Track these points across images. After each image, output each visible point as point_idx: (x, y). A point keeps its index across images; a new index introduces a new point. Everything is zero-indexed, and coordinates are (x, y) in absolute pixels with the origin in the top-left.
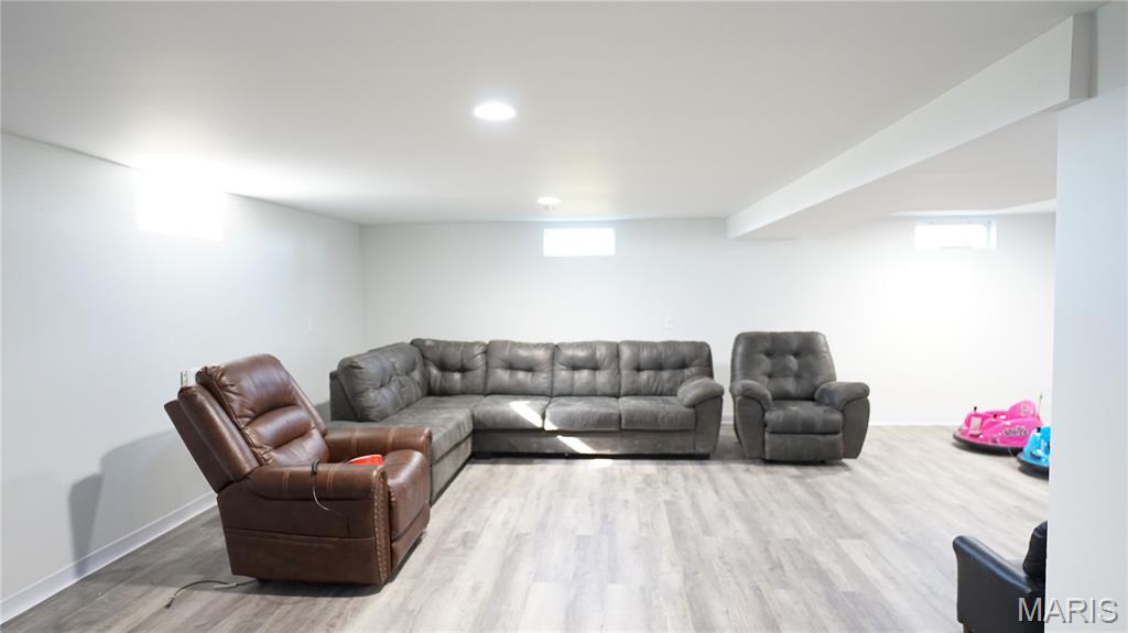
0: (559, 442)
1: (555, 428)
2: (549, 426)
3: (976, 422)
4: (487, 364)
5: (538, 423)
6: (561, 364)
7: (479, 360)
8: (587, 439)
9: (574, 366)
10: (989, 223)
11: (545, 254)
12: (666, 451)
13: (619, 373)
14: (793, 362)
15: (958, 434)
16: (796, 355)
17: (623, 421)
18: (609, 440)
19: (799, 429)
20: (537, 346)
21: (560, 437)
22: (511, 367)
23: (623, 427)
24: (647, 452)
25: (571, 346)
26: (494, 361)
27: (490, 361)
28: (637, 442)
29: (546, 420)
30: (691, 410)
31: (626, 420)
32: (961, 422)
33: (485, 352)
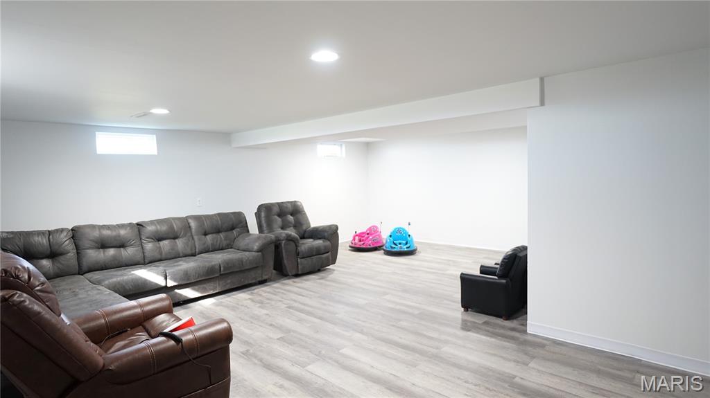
0: (176, 293)
1: (175, 284)
2: (171, 283)
3: (357, 238)
4: (77, 247)
5: (162, 283)
6: (148, 238)
7: (68, 245)
8: (196, 287)
9: (159, 238)
10: (341, 145)
11: (98, 152)
12: (246, 282)
13: (193, 238)
14: (291, 218)
15: (351, 245)
16: (291, 215)
17: (222, 269)
18: (211, 285)
19: (314, 254)
20: (122, 226)
21: (177, 291)
22: (103, 245)
23: (222, 273)
24: (235, 286)
25: (152, 222)
26: (85, 243)
27: (80, 243)
28: (229, 281)
29: (168, 280)
30: (260, 253)
31: (224, 267)
32: (351, 239)
33: (73, 237)
